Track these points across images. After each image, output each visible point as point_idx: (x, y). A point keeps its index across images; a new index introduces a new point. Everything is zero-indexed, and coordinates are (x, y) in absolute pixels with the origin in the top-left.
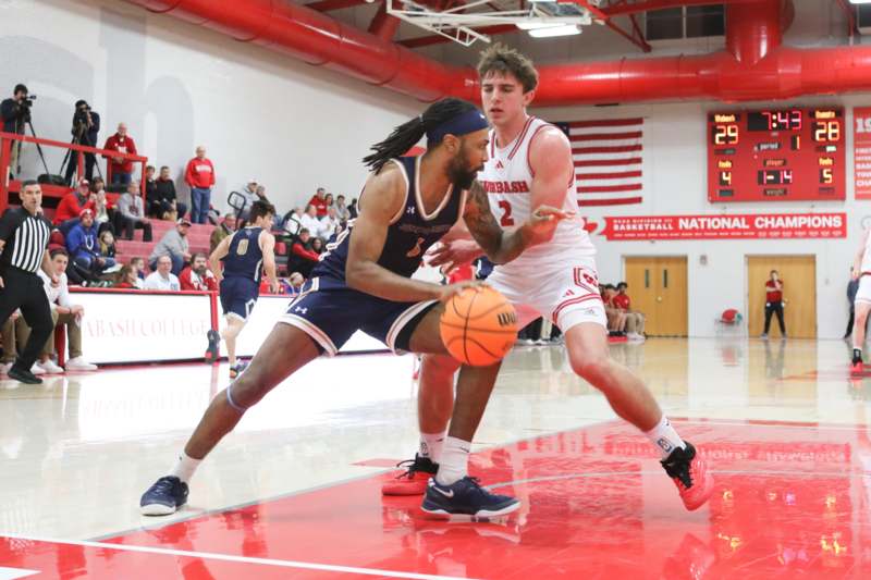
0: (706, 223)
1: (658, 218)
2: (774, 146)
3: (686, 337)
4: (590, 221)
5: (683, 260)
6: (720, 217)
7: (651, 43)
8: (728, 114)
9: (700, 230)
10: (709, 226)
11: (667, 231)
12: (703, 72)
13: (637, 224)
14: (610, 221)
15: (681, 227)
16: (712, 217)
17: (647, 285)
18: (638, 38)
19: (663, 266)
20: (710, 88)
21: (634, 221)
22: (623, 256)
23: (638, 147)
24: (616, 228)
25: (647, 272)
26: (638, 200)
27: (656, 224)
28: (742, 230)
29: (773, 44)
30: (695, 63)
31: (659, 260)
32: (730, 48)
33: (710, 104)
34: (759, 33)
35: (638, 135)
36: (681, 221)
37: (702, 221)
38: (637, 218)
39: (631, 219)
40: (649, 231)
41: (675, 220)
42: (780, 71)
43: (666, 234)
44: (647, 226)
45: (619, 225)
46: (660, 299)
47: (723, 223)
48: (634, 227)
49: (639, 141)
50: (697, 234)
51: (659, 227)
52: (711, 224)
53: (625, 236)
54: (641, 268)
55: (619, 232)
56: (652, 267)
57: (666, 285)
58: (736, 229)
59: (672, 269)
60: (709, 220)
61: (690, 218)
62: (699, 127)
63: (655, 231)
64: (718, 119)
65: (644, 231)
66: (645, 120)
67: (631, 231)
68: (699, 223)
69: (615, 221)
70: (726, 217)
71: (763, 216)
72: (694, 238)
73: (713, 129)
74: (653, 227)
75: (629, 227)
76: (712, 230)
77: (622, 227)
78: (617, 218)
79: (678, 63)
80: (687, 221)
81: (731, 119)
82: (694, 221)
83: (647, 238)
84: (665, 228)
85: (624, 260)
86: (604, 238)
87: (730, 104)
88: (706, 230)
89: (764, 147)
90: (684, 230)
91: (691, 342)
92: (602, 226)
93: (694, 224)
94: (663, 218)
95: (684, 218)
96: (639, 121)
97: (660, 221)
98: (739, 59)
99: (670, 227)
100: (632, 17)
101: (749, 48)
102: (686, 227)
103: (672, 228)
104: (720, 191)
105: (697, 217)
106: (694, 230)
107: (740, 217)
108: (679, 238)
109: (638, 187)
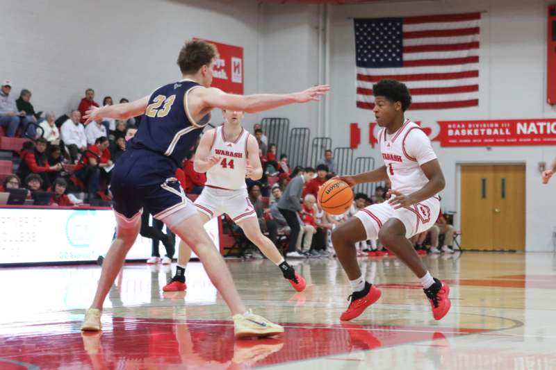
0: (545, 127)
1: (494, 122)
3: (523, 251)
5: (521, 168)
9: (539, 135)
10: (548, 132)
11: (505, 136)
13: (473, 129)
14: (444, 125)
15: (518, 132)
16: (551, 121)
17: (484, 196)
19: (501, 175)
21: (470, 126)
22: (457, 164)
23: (475, 45)
24: (450, 133)
25: (484, 181)
26: (474, 103)
27: (493, 129)
31: (496, 167)
35: (475, 31)
36: (519, 125)
37: (541, 125)
38: (473, 122)
39: (466, 123)
40: (486, 136)
41: (513, 123)
43: (503, 140)
44: (483, 131)
45: (454, 130)
46: (497, 210)
48: (470, 132)
49: (477, 38)
50: (535, 140)
51: (496, 132)
52: (551, 128)
53: (459, 142)
54: (477, 177)
55: (453, 137)
56: (489, 176)
57: (503, 196)
59: (510, 177)
60: (548, 124)
61: (529, 122)
63: (492, 136)
65: (480, 136)
66: (482, 15)
67: (467, 137)
68: (538, 128)
69: (450, 126)
72: (532, 143)
73: (553, 23)
74: (489, 132)
75: (464, 132)
76: (551, 135)
77: (457, 133)
78: (452, 123)
80: (525, 125)
82: (532, 125)
83: (482, 144)
84: (502, 133)
85: (459, 168)
86: (438, 144)
88: (545, 134)
90: (522, 135)
91: (528, 256)
92: (436, 130)
93: (533, 127)
94: (500, 122)
95: (522, 122)
96: (476, 16)
97: (497, 125)
99: (508, 132)
102: (525, 131)
103: (509, 133)
105: (535, 121)
106: (532, 135)
108: (517, 144)
109: (474, 88)
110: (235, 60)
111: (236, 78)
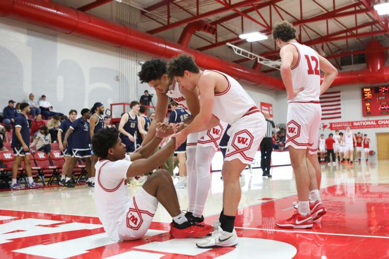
1: (346, 122)
2: (384, 98)
4: (325, 124)
6: (367, 121)
7: (343, 67)
8: (368, 88)
9: (360, 126)
12: (359, 75)
14: (331, 124)
16: (364, 121)
18: (338, 66)
20: (362, 80)
23: (339, 100)
24: (333, 126)
26: (340, 117)
27: (346, 124)
28: (374, 125)
29: (382, 65)
30: (356, 73)
32: (368, 67)
33: (362, 85)
34: (377, 62)
35: (339, 96)
37: (361, 123)
38: (340, 123)
39: (338, 123)
41: (352, 123)
42: (385, 73)
44: (343, 125)
47: (368, 123)
48: (339, 126)
49: (340, 98)
52: (364, 124)
58: (372, 125)
61: (357, 122)
62: (359, 93)
64: (365, 90)
65: (342, 127)
66: (341, 92)
70: (369, 121)
71: (381, 120)
73: (363, 93)
75: (337, 126)
76: (364, 125)
77: (335, 126)
78: (334, 123)
79: (351, 73)
81: (369, 90)
82: (358, 123)
83: (343, 129)
86: (330, 130)
87: (369, 85)
88: (362, 125)
89: (380, 98)
90: (355, 126)
92: (329, 126)
93: (358, 124)
94: (348, 122)
95: (355, 122)
96: (339, 92)
98: (371, 70)
100: (335, 59)
101: (374, 67)
104: (366, 113)
105: (359, 122)
106: (358, 126)
107: (373, 121)
108: (354, 128)
109: (340, 113)
110: (270, 108)
111: (271, 113)
